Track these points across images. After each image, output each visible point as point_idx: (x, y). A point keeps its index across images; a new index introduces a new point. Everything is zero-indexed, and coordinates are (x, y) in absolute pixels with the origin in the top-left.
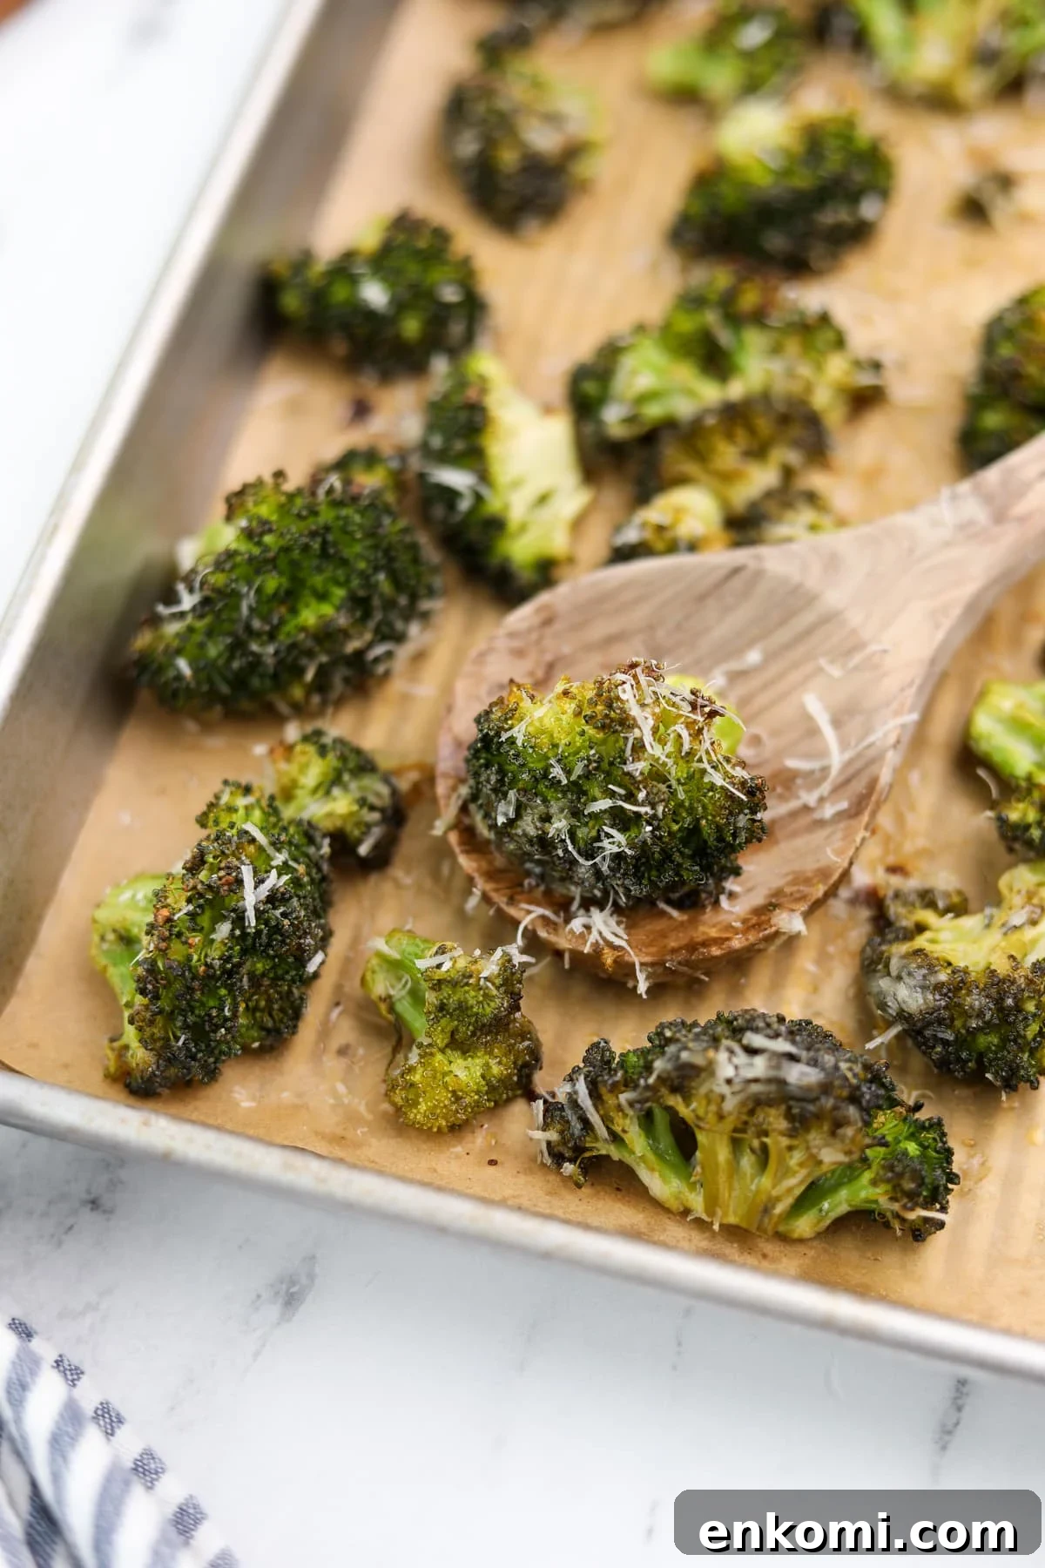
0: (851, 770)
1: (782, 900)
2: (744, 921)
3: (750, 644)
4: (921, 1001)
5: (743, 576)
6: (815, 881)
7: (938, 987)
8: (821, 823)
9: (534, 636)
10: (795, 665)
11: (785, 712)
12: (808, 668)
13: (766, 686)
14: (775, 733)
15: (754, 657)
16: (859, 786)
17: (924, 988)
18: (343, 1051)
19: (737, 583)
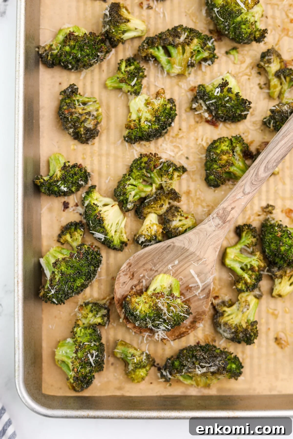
0: (204, 287)
1: (197, 320)
2: (190, 326)
3: (175, 259)
4: (230, 336)
5: (171, 247)
6: (203, 314)
7: (233, 333)
8: (200, 299)
9: (128, 270)
10: (186, 263)
11: (186, 272)
12: (189, 263)
13: (180, 267)
14: (185, 277)
15: (176, 262)
16: (207, 291)
17: (230, 334)
18: (112, 364)
19: (170, 248)
